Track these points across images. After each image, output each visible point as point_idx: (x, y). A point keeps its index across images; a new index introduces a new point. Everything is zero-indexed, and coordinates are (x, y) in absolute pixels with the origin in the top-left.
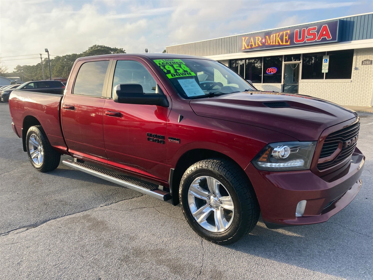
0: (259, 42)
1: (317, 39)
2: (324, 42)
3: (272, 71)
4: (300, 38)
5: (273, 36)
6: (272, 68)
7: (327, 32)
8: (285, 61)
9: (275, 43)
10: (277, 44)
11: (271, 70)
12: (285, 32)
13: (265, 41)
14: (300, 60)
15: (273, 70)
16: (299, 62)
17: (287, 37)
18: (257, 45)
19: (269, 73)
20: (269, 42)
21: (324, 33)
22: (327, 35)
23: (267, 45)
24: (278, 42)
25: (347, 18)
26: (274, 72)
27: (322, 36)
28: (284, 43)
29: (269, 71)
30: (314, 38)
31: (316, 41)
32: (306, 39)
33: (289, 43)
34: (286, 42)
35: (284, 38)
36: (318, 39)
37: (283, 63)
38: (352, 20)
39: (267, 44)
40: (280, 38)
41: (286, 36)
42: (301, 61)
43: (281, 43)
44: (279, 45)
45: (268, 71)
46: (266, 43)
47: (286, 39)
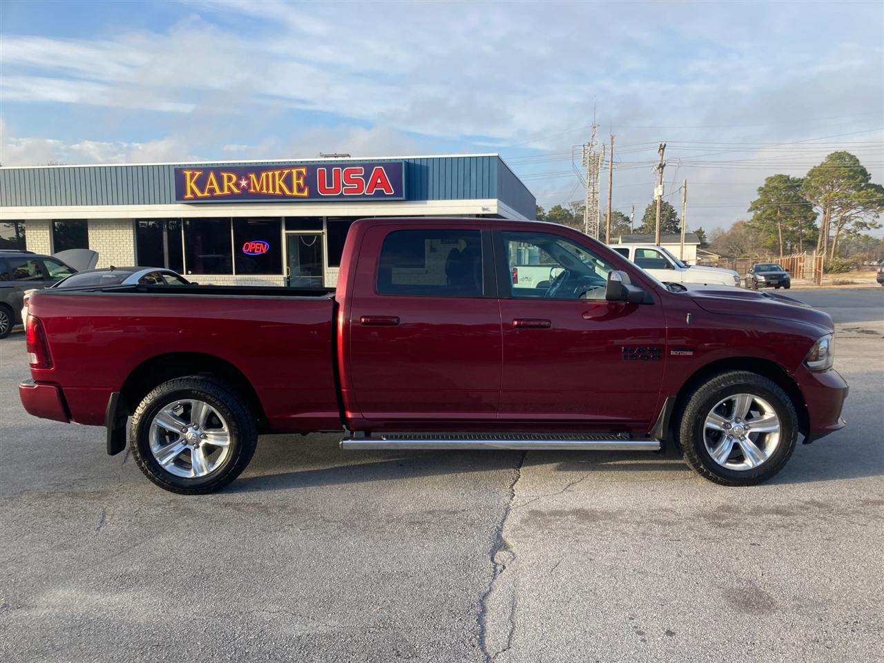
0: (231, 184)
1: (365, 191)
2: (379, 198)
3: (258, 248)
4: (330, 184)
5: (267, 176)
6: (256, 243)
7: (384, 180)
8: (286, 229)
9: (274, 189)
10: (278, 192)
11: (253, 246)
12: (294, 171)
13: (249, 185)
14: (322, 229)
15: (259, 246)
16: (321, 232)
17: (301, 182)
18: (226, 192)
19: (248, 252)
20: (258, 188)
21: (379, 181)
22: (384, 184)
23: (252, 193)
24: (281, 189)
25: (415, 159)
26: (262, 251)
27: (375, 187)
28: (295, 193)
29: (250, 249)
30: (360, 189)
31: (364, 195)
32: (342, 189)
33: (306, 194)
34: (300, 190)
35: (295, 182)
36: (370, 190)
37: (284, 232)
38: (424, 164)
39: (252, 190)
40: (285, 181)
41: (298, 178)
42: (325, 230)
43: (288, 193)
44: (284, 196)
45: (246, 249)
46: (249, 187)
47: (298, 185)
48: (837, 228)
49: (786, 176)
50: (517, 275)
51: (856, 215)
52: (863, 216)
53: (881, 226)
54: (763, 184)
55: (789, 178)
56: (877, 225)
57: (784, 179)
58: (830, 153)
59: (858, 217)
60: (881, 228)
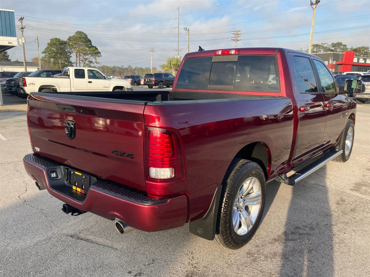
48: (83, 63)
49: (58, 39)
50: (25, 82)
51: (89, 58)
52: (92, 58)
53: (99, 63)
54: (49, 42)
55: (60, 40)
56: (98, 62)
57: (58, 40)
58: (76, 32)
59: (90, 59)
60: (99, 64)
